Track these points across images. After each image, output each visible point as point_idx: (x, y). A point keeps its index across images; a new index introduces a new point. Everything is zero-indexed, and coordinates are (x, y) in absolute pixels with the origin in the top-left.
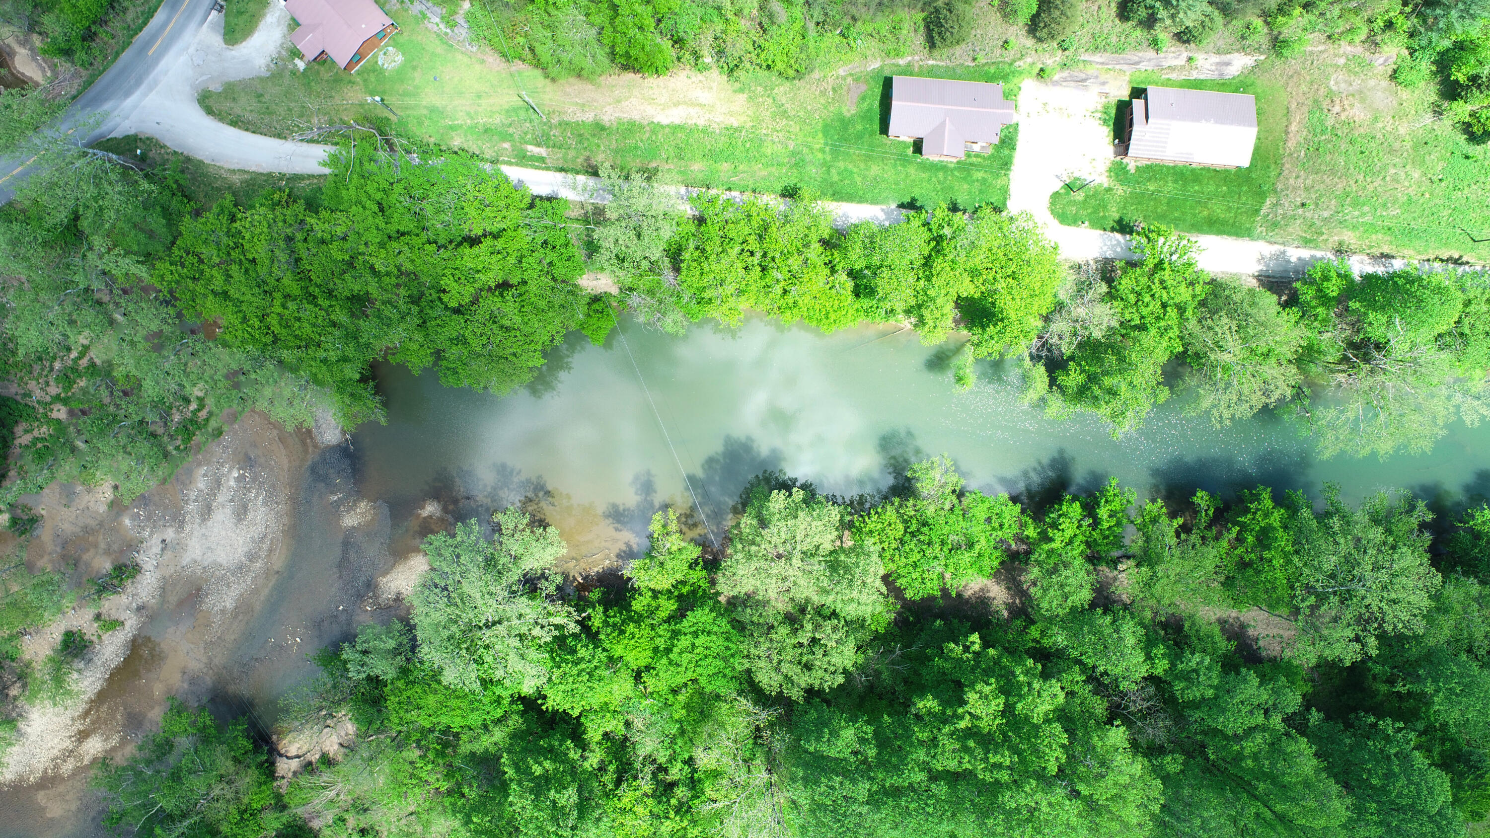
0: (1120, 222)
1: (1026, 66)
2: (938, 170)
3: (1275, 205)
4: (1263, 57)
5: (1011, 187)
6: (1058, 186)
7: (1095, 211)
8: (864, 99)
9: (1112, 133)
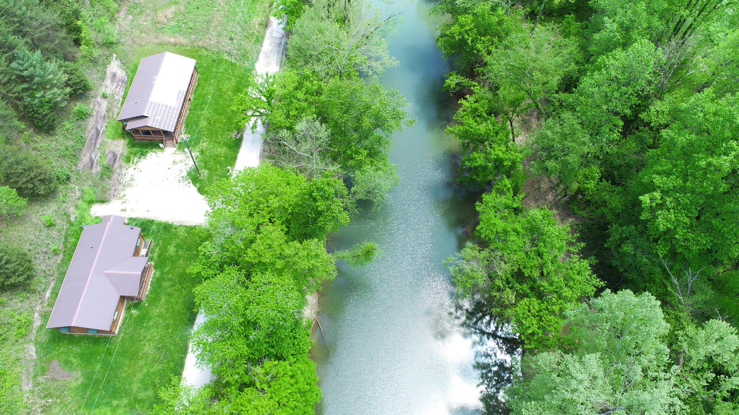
0: (230, 147)
1: (77, 213)
2: (160, 286)
3: (229, 54)
4: (115, 55)
5: (188, 225)
6: (193, 189)
7: (220, 163)
8: (67, 362)
9: (154, 150)
